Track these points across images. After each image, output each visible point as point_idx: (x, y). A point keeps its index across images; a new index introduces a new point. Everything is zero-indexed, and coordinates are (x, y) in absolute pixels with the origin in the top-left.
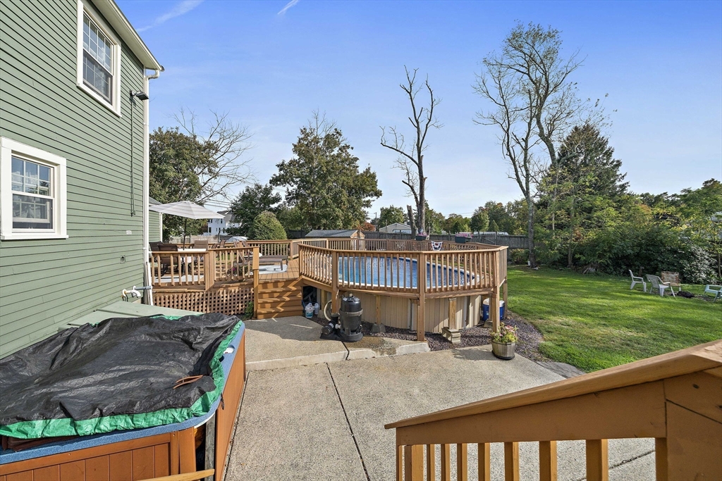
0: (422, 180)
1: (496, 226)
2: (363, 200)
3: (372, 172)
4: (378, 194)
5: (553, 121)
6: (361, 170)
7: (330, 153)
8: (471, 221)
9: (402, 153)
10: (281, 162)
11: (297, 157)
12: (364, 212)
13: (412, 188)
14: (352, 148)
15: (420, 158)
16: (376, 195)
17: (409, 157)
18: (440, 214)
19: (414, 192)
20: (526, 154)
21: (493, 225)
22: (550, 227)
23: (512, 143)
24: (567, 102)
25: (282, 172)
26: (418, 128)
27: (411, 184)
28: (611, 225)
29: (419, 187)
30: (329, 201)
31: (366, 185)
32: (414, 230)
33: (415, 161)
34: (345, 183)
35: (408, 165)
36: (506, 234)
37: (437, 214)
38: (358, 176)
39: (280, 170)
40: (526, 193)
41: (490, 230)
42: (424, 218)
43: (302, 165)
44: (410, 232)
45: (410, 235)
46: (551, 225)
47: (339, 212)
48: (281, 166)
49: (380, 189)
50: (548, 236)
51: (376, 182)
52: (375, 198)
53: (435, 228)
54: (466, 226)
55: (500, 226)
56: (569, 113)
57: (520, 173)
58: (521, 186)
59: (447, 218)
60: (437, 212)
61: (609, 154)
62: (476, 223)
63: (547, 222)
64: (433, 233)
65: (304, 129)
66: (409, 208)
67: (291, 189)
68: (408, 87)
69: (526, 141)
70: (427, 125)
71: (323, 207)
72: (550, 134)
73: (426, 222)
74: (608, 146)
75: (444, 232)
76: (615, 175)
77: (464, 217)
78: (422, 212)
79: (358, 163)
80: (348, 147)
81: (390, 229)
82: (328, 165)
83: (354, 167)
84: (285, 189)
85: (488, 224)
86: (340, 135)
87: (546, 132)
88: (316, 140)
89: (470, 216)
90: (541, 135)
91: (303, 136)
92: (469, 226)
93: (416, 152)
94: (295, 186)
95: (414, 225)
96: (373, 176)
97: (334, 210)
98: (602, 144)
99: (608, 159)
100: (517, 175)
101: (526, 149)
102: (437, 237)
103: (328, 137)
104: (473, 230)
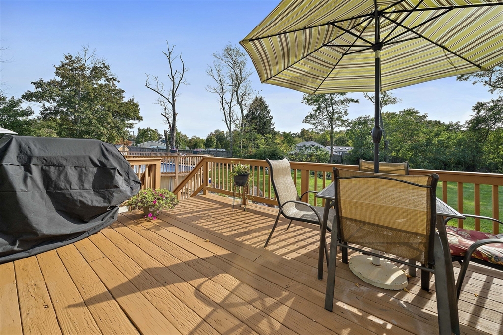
0: (175, 115)
1: (220, 145)
2: (127, 122)
3: (135, 102)
4: (140, 119)
5: (242, 96)
6: (125, 100)
7: (96, 81)
8: (205, 141)
9: (161, 95)
10: (38, 81)
11: (59, 79)
12: (128, 131)
13: (168, 120)
14: (119, 82)
15: (174, 101)
16: (138, 119)
17: (166, 99)
18: (185, 135)
19: (169, 122)
20: (230, 110)
21: (218, 144)
22: (240, 147)
23: (224, 103)
24: (248, 88)
25: (40, 90)
26: (174, 81)
27: (167, 116)
28: (262, 147)
29: (172, 119)
30: (94, 121)
31: (131, 111)
32: (168, 146)
33: (170, 102)
34: (111, 108)
35: (166, 104)
36: (225, 150)
37: (183, 136)
38: (123, 104)
39: (38, 87)
40: (230, 129)
41: (216, 148)
42: (175, 139)
43: (66, 87)
44: (165, 148)
45: (165, 149)
46: (240, 146)
47: (104, 131)
48: (39, 84)
49: (142, 116)
50: (238, 151)
51: (138, 110)
52: (136, 121)
53: (182, 146)
54: (202, 145)
55: (221, 145)
56: (249, 94)
57: (227, 119)
58: (228, 126)
59: (190, 138)
60: (183, 134)
61: (268, 112)
62: (208, 143)
63: (239, 144)
64: (180, 149)
65: (70, 56)
66: (165, 132)
67: (47, 105)
68: (168, 55)
69: (230, 103)
70: (179, 82)
71: (87, 125)
72: (241, 101)
73: (176, 141)
74: (268, 109)
75: (187, 148)
76: (270, 123)
77: (201, 139)
78: (173, 135)
79: (124, 94)
80: (115, 80)
81: (146, 145)
82: (95, 92)
83: (120, 97)
84: (41, 104)
85: (215, 144)
86: (108, 69)
87: (240, 100)
88: (83, 68)
89: (205, 138)
90: (238, 101)
91: (67, 62)
92: (204, 144)
93: (171, 96)
94: (55, 104)
95: (168, 143)
96: (136, 106)
97: (99, 129)
98: (266, 107)
99: (268, 115)
100: (226, 120)
101: (230, 108)
102: (184, 151)
103: (95, 68)
104: (206, 147)
